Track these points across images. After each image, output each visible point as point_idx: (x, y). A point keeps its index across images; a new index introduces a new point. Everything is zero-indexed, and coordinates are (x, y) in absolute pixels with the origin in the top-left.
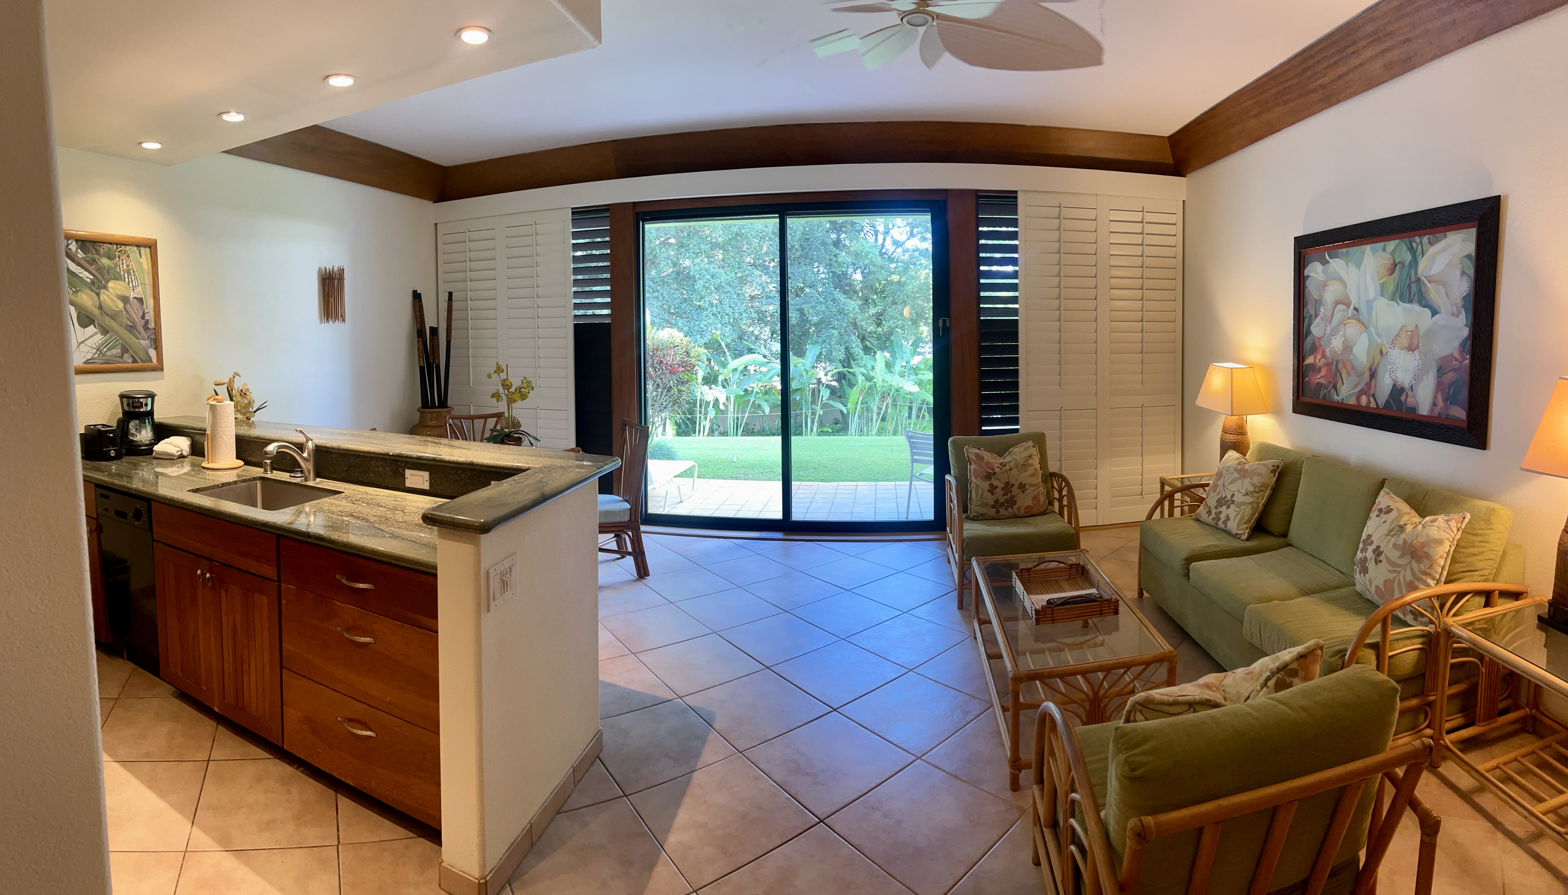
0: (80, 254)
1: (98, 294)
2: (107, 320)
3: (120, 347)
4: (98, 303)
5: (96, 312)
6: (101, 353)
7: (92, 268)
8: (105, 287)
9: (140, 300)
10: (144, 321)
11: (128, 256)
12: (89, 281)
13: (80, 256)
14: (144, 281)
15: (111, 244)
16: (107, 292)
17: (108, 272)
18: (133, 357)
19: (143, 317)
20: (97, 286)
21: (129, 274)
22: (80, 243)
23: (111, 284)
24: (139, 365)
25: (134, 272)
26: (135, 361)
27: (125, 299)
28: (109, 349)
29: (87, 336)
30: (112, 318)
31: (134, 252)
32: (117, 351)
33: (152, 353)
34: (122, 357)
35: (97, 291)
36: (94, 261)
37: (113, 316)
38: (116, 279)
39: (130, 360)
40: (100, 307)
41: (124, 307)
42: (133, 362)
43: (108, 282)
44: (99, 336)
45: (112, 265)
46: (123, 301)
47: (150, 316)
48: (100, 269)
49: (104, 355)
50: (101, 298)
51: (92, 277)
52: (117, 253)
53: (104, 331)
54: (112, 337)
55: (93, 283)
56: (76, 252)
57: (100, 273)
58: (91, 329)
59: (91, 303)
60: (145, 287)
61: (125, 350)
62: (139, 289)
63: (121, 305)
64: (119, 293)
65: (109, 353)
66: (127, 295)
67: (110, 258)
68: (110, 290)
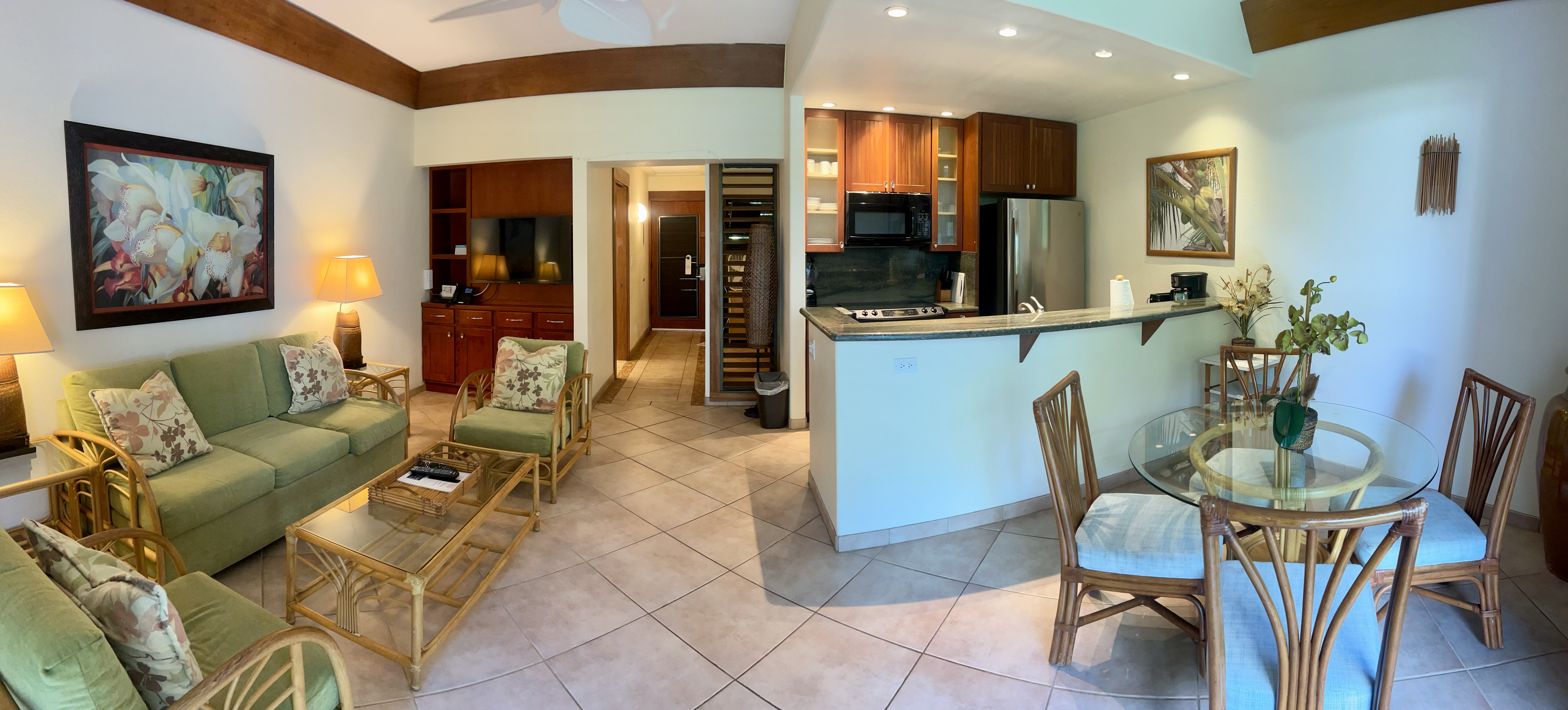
0: (1186, 171)
1: (1194, 199)
2: (1198, 218)
3: (1205, 238)
4: (1193, 206)
5: (1192, 211)
6: (1193, 243)
7: (1191, 180)
8: (1198, 193)
9: (1220, 200)
10: (1221, 218)
11: (1214, 166)
12: (1189, 189)
13: (1185, 172)
14: (1224, 185)
15: (1204, 158)
16: (1199, 197)
17: (1201, 181)
18: (1213, 247)
19: (1221, 215)
20: (1194, 192)
21: (1214, 180)
22: (1186, 162)
23: (1202, 190)
24: (1217, 253)
25: (1217, 177)
26: (1213, 250)
27: (1210, 201)
28: (1198, 240)
29: (1186, 230)
30: (1201, 216)
31: (1218, 161)
32: (1203, 241)
33: (1226, 244)
34: (1205, 246)
35: (1194, 196)
36: (1193, 173)
37: (1202, 214)
38: (1205, 185)
39: (1211, 249)
40: (1195, 208)
41: (1210, 208)
42: (1212, 251)
43: (1200, 189)
44: (1193, 230)
45: (1204, 175)
46: (1208, 202)
47: (1227, 214)
48: (1196, 180)
49: (1195, 244)
50: (1196, 201)
51: (1191, 186)
52: (1207, 165)
53: (1196, 226)
54: (1200, 230)
55: (1191, 190)
56: (1184, 169)
57: (1196, 182)
58: (1189, 225)
59: (1189, 205)
60: (1224, 190)
61: (1207, 241)
62: (1220, 191)
63: (1207, 205)
64: (1207, 196)
65: (1198, 243)
66: (1212, 197)
67: (1203, 170)
68: (1201, 194)
